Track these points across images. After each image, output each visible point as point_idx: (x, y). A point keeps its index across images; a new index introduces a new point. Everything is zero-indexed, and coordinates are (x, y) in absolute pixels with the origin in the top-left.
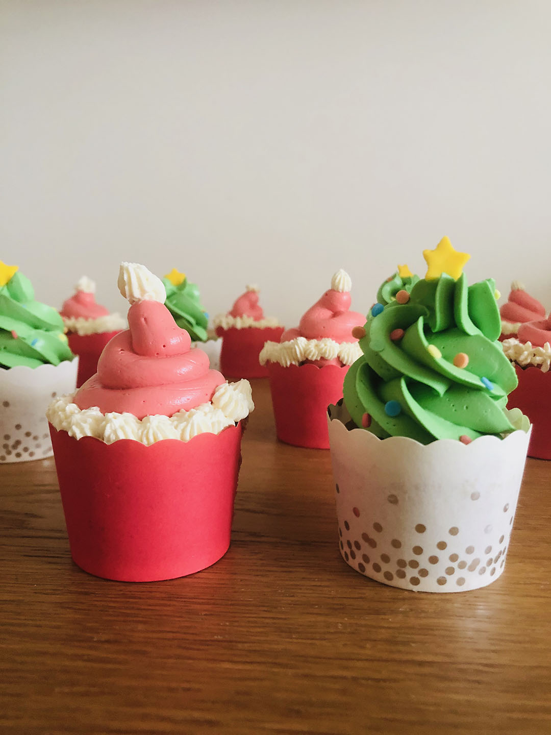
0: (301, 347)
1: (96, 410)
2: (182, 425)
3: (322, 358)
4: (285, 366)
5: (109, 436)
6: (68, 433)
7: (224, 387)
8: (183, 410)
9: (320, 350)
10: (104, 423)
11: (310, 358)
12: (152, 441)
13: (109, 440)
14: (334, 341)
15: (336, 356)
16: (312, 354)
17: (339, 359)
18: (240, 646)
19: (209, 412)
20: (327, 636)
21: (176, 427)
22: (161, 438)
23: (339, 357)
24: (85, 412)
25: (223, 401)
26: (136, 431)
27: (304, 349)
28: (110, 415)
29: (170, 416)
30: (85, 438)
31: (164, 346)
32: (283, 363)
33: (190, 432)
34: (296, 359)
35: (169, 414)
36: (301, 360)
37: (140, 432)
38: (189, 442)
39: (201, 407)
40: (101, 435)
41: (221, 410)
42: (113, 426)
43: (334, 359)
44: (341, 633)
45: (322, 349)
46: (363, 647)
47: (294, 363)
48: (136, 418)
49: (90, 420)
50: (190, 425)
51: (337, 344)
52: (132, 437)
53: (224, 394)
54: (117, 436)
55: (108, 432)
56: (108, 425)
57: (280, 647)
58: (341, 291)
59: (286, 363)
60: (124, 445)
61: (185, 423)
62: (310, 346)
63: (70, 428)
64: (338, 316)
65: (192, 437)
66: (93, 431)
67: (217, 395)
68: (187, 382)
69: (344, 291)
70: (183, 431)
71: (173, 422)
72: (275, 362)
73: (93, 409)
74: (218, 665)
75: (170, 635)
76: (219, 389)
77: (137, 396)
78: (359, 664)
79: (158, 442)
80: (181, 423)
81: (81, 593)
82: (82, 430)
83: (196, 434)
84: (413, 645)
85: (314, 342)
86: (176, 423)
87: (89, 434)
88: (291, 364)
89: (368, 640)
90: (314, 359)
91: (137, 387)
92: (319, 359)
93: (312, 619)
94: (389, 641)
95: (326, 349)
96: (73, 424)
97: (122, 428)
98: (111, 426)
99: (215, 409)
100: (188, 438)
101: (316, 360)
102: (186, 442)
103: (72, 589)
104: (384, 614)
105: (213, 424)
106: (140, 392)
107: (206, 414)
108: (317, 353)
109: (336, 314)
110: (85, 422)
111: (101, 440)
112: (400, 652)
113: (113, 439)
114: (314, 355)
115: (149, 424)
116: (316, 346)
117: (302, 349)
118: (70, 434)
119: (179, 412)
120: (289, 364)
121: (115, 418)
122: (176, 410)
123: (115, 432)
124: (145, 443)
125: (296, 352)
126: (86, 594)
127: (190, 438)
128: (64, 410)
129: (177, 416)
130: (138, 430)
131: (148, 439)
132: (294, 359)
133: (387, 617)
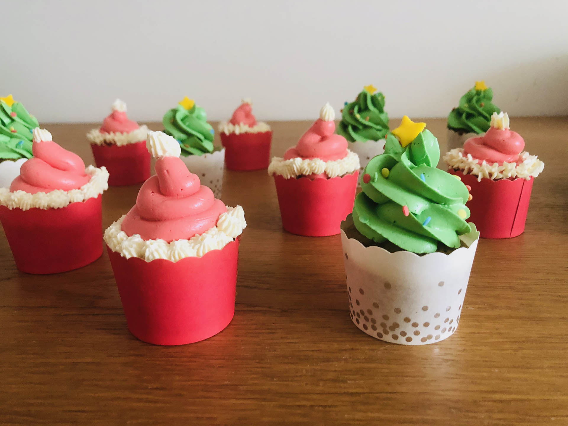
0: (297, 164)
1: (138, 237)
2: (197, 247)
3: (313, 174)
4: (286, 178)
5: (148, 257)
6: (120, 254)
7: (225, 215)
8: (197, 235)
9: (311, 168)
10: (144, 248)
11: (304, 173)
12: (178, 259)
13: (148, 259)
14: (322, 161)
15: (323, 172)
16: (306, 171)
17: (325, 174)
18: (241, 387)
19: (215, 234)
20: (296, 379)
21: (193, 248)
22: (183, 256)
23: (325, 172)
24: (131, 239)
25: (225, 225)
26: (166, 252)
27: (300, 167)
28: (148, 242)
29: (189, 240)
30: (132, 259)
31: (182, 190)
32: (285, 176)
33: (203, 250)
34: (294, 173)
35: (188, 237)
36: (298, 174)
37: (169, 253)
38: (202, 258)
39: (209, 231)
40: (143, 256)
41: (223, 232)
42: (151, 250)
43: (322, 174)
44: (305, 375)
45: (313, 167)
46: (318, 385)
47: (293, 176)
48: (166, 242)
49: (135, 246)
50: (202, 246)
51: (324, 163)
52: (165, 257)
53: (225, 220)
54: (154, 257)
55: (147, 254)
56: (148, 249)
57: (266, 387)
58: (327, 121)
59: (287, 176)
60: (159, 263)
61: (199, 245)
62: (304, 165)
63: (122, 251)
64: (325, 140)
65: (205, 254)
66: (137, 253)
67: (220, 221)
68: (199, 214)
69: (329, 121)
70: (198, 250)
71: (191, 244)
72: (280, 175)
73: (136, 236)
74: (227, 401)
75: (196, 383)
76: (221, 217)
77: (165, 227)
78: (315, 397)
79: (182, 259)
80: (197, 244)
81: (137, 355)
82: (130, 253)
83: (206, 252)
84: (349, 382)
85: (307, 161)
86: (193, 245)
87: (135, 256)
88: (291, 177)
89: (322, 380)
90: (307, 174)
91: (165, 220)
92: (311, 174)
93: (287, 367)
94: (335, 380)
95: (316, 168)
96: (123, 249)
97: (157, 251)
98: (149, 250)
99: (219, 231)
100: (201, 255)
101: (309, 175)
102: (201, 257)
103: (132, 352)
104: (333, 362)
105: (218, 243)
106: (167, 223)
107: (213, 236)
108: (309, 170)
109: (323, 138)
110: (131, 246)
111: (143, 259)
112: (340, 387)
113: (151, 259)
114: (307, 171)
115: (174, 247)
116: (309, 164)
117: (298, 167)
118: (122, 255)
119: (194, 236)
120: (289, 177)
121: (151, 244)
122: (193, 235)
123: (152, 254)
124: (173, 260)
125: (294, 169)
126: (140, 355)
127: (203, 254)
128: (116, 237)
129: (193, 239)
130: (168, 251)
131: (174, 257)
132: (293, 174)
133: (334, 363)
